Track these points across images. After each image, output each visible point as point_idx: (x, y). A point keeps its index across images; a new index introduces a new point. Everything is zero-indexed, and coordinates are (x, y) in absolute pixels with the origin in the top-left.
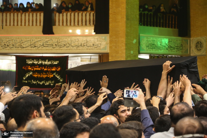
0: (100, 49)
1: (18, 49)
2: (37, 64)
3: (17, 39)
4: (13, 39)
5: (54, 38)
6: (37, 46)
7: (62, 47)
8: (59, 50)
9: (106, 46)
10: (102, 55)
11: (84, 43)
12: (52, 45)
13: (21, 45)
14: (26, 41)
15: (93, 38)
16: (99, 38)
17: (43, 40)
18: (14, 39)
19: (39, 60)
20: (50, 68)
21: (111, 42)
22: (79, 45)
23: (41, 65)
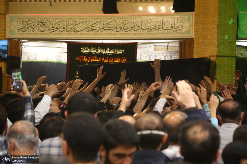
0: (181, 33)
1: (70, 33)
2: (95, 53)
3: (69, 20)
4: (63, 20)
5: (118, 19)
6: (96, 29)
7: (128, 30)
8: (125, 34)
9: (190, 28)
10: (184, 41)
11: (159, 25)
12: (115, 28)
13: (74, 27)
14: (81, 23)
15: (171, 18)
16: (180, 18)
17: (103, 21)
18: (65, 20)
19: (97, 48)
20: (113, 59)
21: (197, 23)
22: (152, 28)
23: (101, 55)
